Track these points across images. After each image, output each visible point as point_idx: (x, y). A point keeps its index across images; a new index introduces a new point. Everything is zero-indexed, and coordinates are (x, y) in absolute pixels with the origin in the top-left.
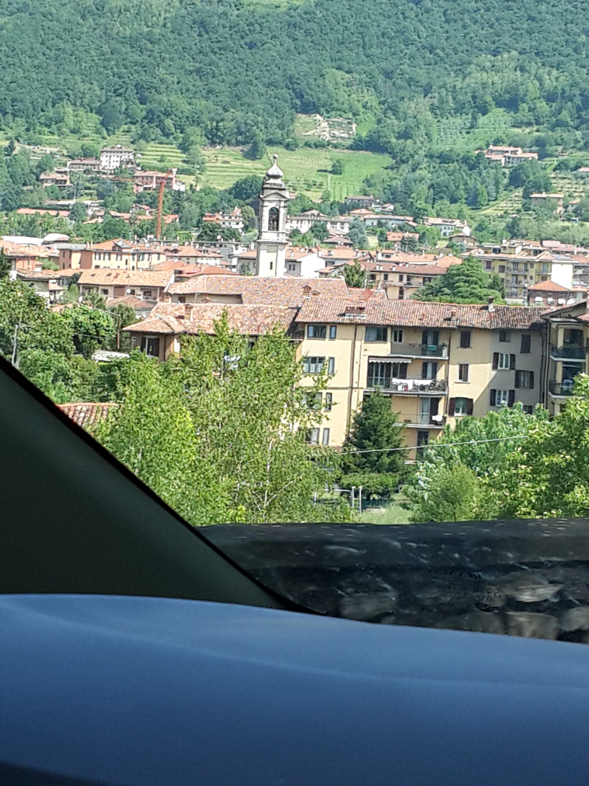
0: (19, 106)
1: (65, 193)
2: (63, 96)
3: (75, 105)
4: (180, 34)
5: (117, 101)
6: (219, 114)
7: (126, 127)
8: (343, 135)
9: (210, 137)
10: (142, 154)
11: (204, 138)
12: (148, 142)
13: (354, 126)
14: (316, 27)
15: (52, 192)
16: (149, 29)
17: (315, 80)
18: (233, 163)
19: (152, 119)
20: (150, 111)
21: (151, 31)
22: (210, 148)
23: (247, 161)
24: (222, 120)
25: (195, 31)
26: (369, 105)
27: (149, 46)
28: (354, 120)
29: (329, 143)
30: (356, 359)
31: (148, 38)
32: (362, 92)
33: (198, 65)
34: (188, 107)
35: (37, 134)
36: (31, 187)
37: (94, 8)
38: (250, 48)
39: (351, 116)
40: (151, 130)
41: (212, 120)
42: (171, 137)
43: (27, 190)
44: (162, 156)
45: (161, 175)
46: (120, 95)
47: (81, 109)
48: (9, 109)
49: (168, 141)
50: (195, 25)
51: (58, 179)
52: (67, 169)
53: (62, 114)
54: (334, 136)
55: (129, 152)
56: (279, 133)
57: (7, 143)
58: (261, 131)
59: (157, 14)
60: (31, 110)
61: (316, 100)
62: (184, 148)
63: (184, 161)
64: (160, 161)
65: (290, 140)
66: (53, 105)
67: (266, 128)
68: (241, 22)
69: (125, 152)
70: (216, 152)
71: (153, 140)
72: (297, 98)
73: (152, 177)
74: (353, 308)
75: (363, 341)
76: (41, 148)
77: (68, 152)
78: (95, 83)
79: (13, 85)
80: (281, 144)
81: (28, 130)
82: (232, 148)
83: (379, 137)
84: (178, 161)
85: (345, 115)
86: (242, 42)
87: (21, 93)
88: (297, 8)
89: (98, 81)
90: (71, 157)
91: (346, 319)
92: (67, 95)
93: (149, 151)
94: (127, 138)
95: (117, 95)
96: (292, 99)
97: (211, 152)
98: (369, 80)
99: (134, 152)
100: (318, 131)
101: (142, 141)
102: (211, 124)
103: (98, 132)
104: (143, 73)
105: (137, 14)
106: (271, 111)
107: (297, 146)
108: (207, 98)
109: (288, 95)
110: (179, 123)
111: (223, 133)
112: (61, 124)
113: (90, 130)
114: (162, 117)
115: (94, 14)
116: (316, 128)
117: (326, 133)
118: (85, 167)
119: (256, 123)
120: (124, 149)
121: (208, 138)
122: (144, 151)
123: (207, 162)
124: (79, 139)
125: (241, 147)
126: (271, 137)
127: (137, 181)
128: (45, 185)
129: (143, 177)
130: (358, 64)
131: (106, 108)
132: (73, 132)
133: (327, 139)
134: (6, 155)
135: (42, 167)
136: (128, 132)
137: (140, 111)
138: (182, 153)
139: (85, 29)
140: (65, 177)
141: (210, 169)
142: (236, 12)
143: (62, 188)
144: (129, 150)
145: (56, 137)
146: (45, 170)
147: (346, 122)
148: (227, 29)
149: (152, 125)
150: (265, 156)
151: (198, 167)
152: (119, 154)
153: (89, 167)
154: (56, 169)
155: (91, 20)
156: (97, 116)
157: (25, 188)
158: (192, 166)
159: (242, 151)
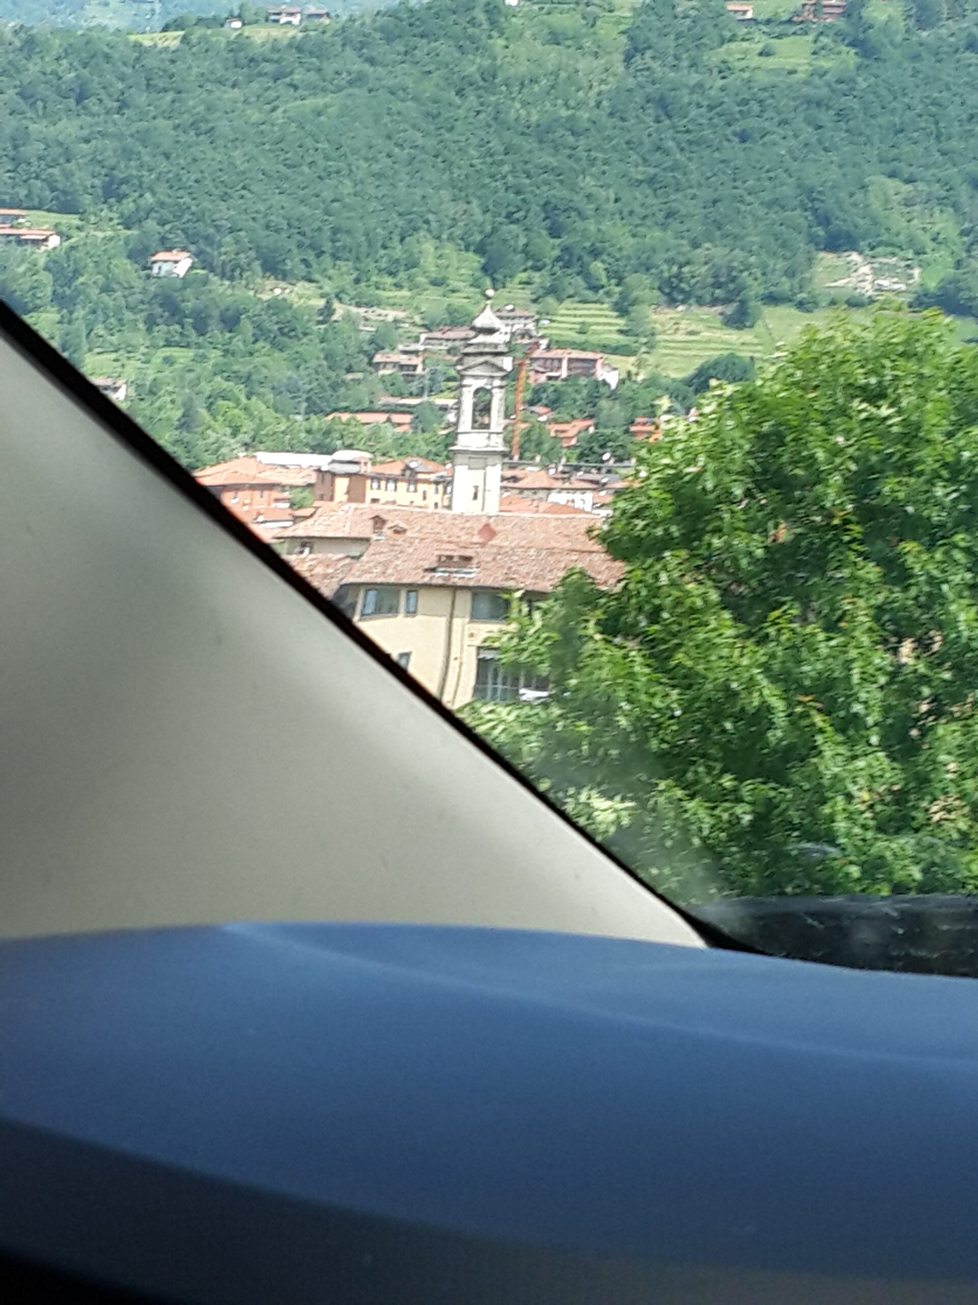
0: (345, 239)
1: (414, 387)
2: (420, 223)
3: (438, 238)
4: (623, 119)
5: (510, 232)
6: (684, 254)
7: (523, 276)
8: (896, 287)
9: (667, 290)
10: (552, 321)
11: (657, 293)
12: (560, 300)
13: (916, 272)
14: (856, 104)
15: (393, 385)
16: (570, 112)
17: (851, 195)
18: (706, 334)
19: (569, 261)
20: (566, 249)
21: (573, 116)
22: (666, 310)
23: (730, 331)
24: (688, 263)
25: (649, 115)
26: (941, 237)
27: (571, 139)
28: (916, 263)
29: (871, 301)
30: (455, 652)
31: (568, 126)
32: (932, 216)
33: (652, 171)
34: (631, 241)
35: (373, 288)
36: (359, 376)
37: (479, 79)
38: (743, 141)
39: (910, 255)
40: (568, 280)
41: (670, 262)
42: (601, 292)
43: (353, 380)
44: (583, 323)
45: (576, 354)
46: (517, 221)
47: (450, 245)
48: (327, 247)
49: (595, 299)
50: (650, 105)
51: (403, 363)
52: (420, 347)
53: (416, 256)
54: (880, 289)
55: (527, 318)
56: (786, 285)
57: (322, 303)
58: (756, 279)
59: (586, 84)
60: (364, 249)
61: (852, 229)
62: (622, 309)
63: (621, 332)
64: (580, 333)
65: (804, 295)
66: (402, 240)
67: (764, 274)
68: (726, 99)
69: (520, 317)
70: (677, 315)
71: (570, 296)
72: (819, 224)
73: (560, 360)
74: (450, 558)
75: (467, 620)
76: (379, 311)
77: (423, 319)
78: (475, 202)
79: (336, 205)
80: (790, 301)
81: (357, 281)
82: (706, 309)
83: (959, 290)
84: (610, 332)
85: (902, 253)
86: (729, 131)
87: (348, 218)
88: (825, 73)
89: (479, 198)
90: (428, 328)
91: (438, 578)
92: (427, 222)
93: (562, 315)
94: (527, 293)
95: (512, 222)
96: (810, 227)
97: (669, 316)
98: (944, 194)
99: (537, 317)
100: (854, 280)
101: (551, 300)
102: (669, 270)
103: (475, 284)
104: (557, 185)
105: (553, 87)
106: (774, 246)
107: (816, 304)
108: (664, 227)
109: (801, 220)
110: (615, 268)
111: (688, 284)
112: (415, 270)
113: (464, 281)
114: (586, 258)
115: (479, 88)
116: (849, 276)
117: (865, 284)
118: (450, 344)
119: (748, 267)
120: (518, 313)
121: (663, 292)
122: (555, 315)
123: (660, 334)
124: (444, 296)
125: (719, 309)
126: (773, 289)
127: (535, 366)
128: (381, 372)
129: (546, 359)
130: (927, 167)
131: (492, 244)
132: (435, 283)
133: (869, 294)
134: (319, 323)
135: (377, 343)
136: (528, 283)
137: (550, 248)
138: (617, 317)
139: (461, 112)
140: (415, 360)
141: (662, 344)
142: (720, 83)
143: (409, 378)
144: (527, 314)
145: (405, 293)
146: (383, 348)
147: (903, 264)
148: (703, 110)
149: (569, 271)
150: (760, 322)
151: (644, 340)
152: (510, 322)
153: (457, 343)
154: (401, 347)
155: (472, 98)
156: (477, 258)
157: (350, 377)
158: (634, 339)
159: (721, 314)
